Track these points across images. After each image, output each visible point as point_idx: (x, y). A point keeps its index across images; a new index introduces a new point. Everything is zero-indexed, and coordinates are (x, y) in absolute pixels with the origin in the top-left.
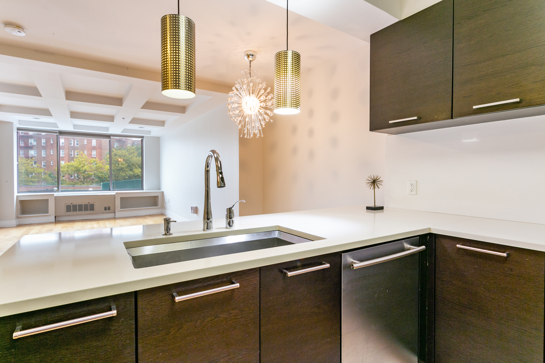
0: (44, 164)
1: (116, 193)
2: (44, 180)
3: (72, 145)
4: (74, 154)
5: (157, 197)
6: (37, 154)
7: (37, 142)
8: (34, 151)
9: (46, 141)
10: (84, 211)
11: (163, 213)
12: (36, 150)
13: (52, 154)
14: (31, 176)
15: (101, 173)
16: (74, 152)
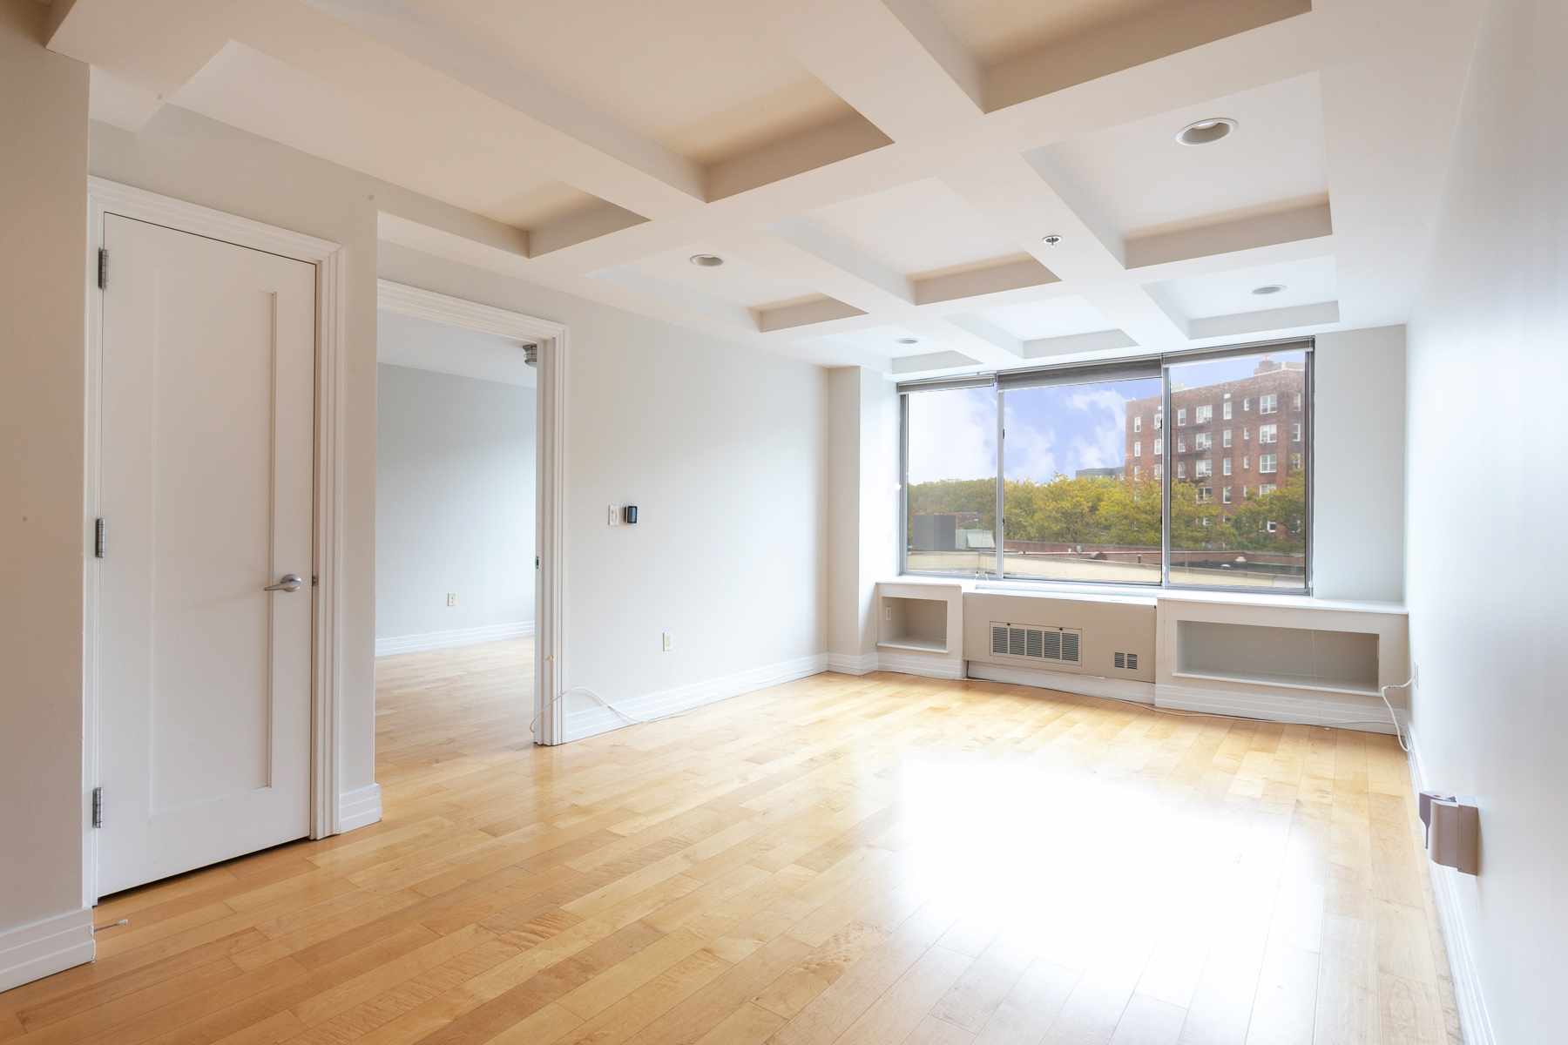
1: (1161, 601)
2: (1221, 535)
5: (1377, 638)
10: (1045, 657)
13: (1246, 467)
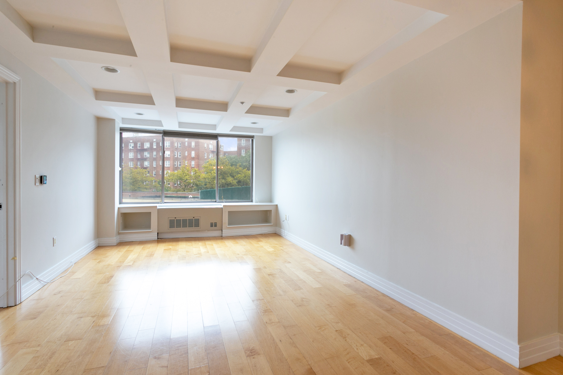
0: (155, 173)
1: (224, 206)
3: (176, 157)
4: (177, 165)
5: (270, 211)
6: (150, 165)
7: (150, 154)
8: (148, 163)
9: (156, 154)
10: (188, 227)
11: (277, 233)
12: (149, 162)
14: (145, 184)
15: (199, 181)
16: (177, 163)
